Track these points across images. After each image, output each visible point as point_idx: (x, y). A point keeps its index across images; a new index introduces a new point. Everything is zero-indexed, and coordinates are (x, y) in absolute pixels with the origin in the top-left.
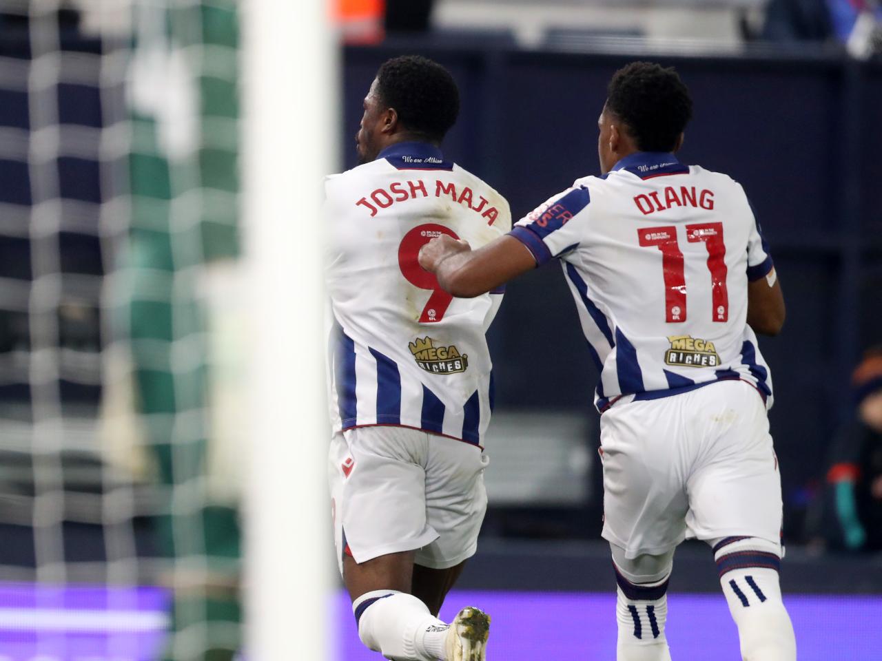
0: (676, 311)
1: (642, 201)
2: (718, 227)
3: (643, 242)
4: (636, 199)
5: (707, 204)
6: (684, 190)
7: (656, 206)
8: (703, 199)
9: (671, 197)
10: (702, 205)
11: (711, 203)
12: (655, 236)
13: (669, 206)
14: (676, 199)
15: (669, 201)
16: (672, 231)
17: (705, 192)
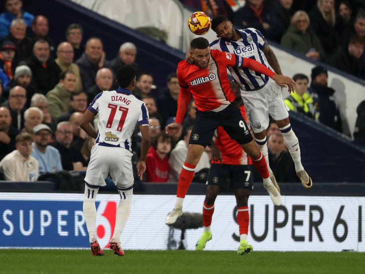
0: (109, 125)
1: (113, 98)
2: (127, 109)
3: (109, 107)
4: (112, 97)
5: (127, 103)
6: (124, 98)
7: (116, 99)
8: (127, 102)
9: (120, 99)
10: (126, 103)
11: (129, 103)
12: (112, 106)
13: (118, 100)
14: (121, 100)
15: (119, 99)
16: (116, 106)
17: (129, 101)
